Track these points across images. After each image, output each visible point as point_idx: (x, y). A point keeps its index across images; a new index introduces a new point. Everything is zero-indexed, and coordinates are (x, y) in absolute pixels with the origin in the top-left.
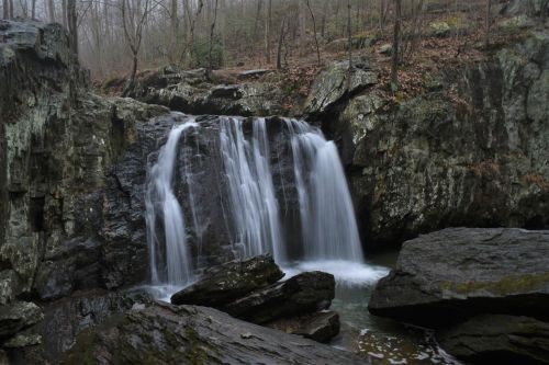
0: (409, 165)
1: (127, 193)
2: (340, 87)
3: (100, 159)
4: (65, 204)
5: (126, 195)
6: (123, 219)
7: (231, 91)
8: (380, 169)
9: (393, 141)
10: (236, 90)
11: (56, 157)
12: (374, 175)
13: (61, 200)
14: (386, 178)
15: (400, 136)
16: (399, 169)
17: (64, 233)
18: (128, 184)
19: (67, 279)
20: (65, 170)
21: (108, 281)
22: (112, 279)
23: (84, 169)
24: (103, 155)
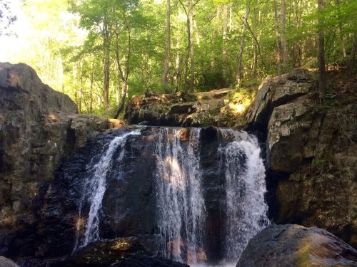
0: (343, 173)
1: (67, 184)
2: (265, 98)
3: (51, 158)
4: (14, 188)
5: (66, 185)
6: (60, 203)
7: (187, 107)
8: (308, 176)
9: (321, 147)
10: (191, 106)
11: (9, 154)
12: (301, 181)
13: (11, 185)
14: (314, 185)
15: (331, 143)
16: (330, 176)
17: (12, 209)
18: (70, 177)
19: (6, 243)
20: (17, 163)
21: (37, 250)
22: (41, 250)
23: (38, 164)
24: (54, 155)
